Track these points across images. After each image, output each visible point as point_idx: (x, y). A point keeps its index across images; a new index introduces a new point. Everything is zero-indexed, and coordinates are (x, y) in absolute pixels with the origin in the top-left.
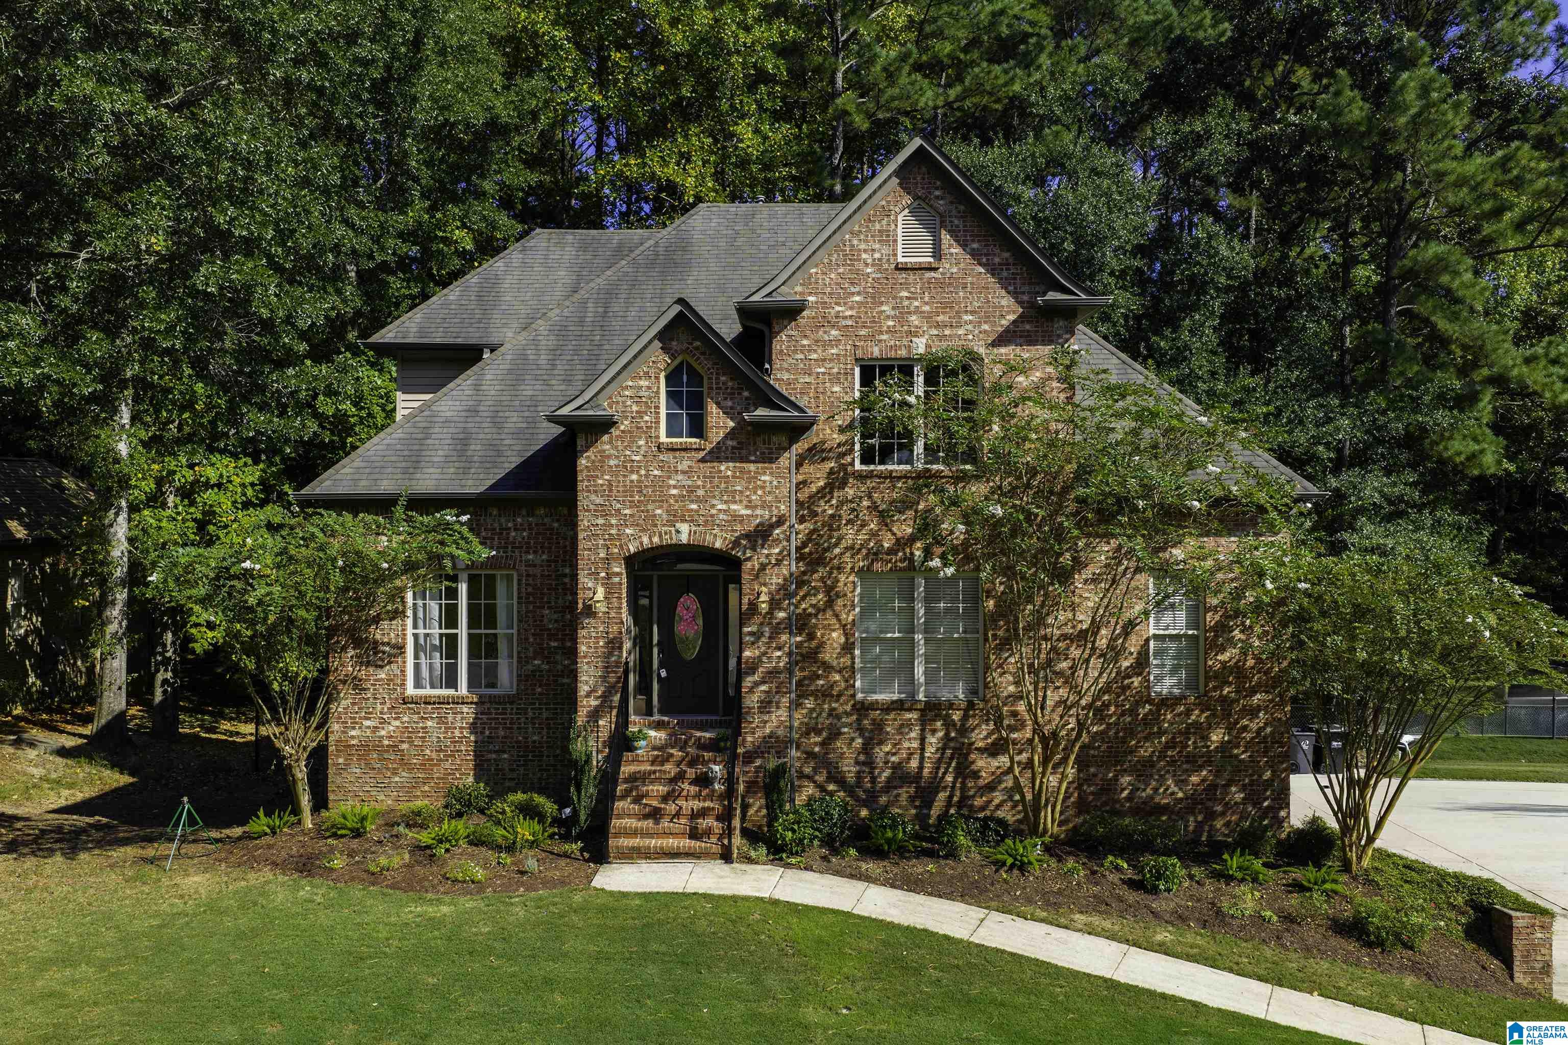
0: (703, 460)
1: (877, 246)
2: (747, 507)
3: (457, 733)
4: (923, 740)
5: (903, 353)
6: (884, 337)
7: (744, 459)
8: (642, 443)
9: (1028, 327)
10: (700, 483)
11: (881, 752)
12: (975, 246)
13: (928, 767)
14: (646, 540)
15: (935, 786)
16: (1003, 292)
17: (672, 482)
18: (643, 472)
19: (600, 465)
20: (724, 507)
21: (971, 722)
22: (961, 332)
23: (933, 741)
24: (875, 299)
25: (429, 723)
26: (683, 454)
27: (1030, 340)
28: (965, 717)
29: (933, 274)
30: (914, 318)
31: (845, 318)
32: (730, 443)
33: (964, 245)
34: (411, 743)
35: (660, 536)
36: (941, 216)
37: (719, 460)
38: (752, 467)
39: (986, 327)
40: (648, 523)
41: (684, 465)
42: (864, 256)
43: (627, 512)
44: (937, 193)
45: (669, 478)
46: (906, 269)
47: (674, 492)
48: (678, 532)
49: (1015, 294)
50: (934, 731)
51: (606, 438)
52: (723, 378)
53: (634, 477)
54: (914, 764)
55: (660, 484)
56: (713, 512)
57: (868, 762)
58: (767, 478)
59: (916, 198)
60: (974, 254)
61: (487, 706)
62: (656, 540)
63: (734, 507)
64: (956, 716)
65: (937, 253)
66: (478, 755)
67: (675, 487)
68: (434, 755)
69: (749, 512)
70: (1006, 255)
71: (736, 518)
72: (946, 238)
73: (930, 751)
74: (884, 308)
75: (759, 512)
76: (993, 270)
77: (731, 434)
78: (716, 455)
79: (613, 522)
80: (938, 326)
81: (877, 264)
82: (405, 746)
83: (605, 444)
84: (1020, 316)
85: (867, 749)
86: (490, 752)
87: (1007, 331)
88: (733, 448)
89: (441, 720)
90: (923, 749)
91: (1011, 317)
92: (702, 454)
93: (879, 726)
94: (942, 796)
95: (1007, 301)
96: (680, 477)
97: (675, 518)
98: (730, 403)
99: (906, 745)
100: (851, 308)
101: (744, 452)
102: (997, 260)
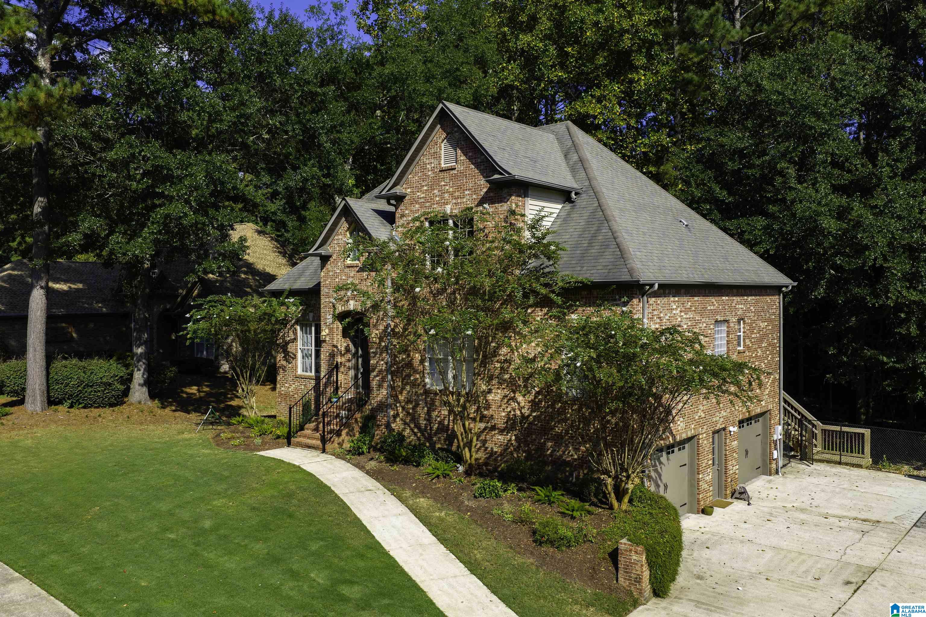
0: (358, 272)
1: (433, 161)
5: (444, 213)
6: (435, 206)
7: (371, 270)
8: (339, 264)
9: (492, 194)
10: (357, 282)
11: (434, 414)
12: (470, 154)
14: (340, 308)
16: (482, 177)
18: (340, 278)
19: (327, 275)
22: (465, 200)
24: (432, 187)
25: (303, 387)
26: (352, 269)
27: (494, 201)
29: (454, 172)
30: (446, 195)
31: (421, 198)
33: (465, 155)
35: (345, 307)
38: (374, 274)
39: (474, 196)
40: (341, 302)
41: (352, 274)
42: (428, 166)
43: (335, 296)
45: (348, 280)
46: (444, 170)
48: (350, 305)
49: (485, 177)
51: (329, 263)
53: (337, 280)
54: (446, 422)
55: (345, 283)
57: (429, 419)
59: (448, 133)
60: (470, 159)
65: (456, 160)
72: (459, 151)
74: (435, 191)
76: (477, 166)
79: (331, 300)
80: (455, 198)
81: (433, 169)
82: (296, 396)
83: (329, 266)
84: (489, 189)
85: (429, 413)
87: (483, 197)
89: (306, 386)
91: (485, 190)
92: (358, 268)
93: (433, 402)
95: (483, 182)
96: (351, 279)
97: (349, 298)
99: (443, 413)
100: (423, 193)
102: (479, 160)
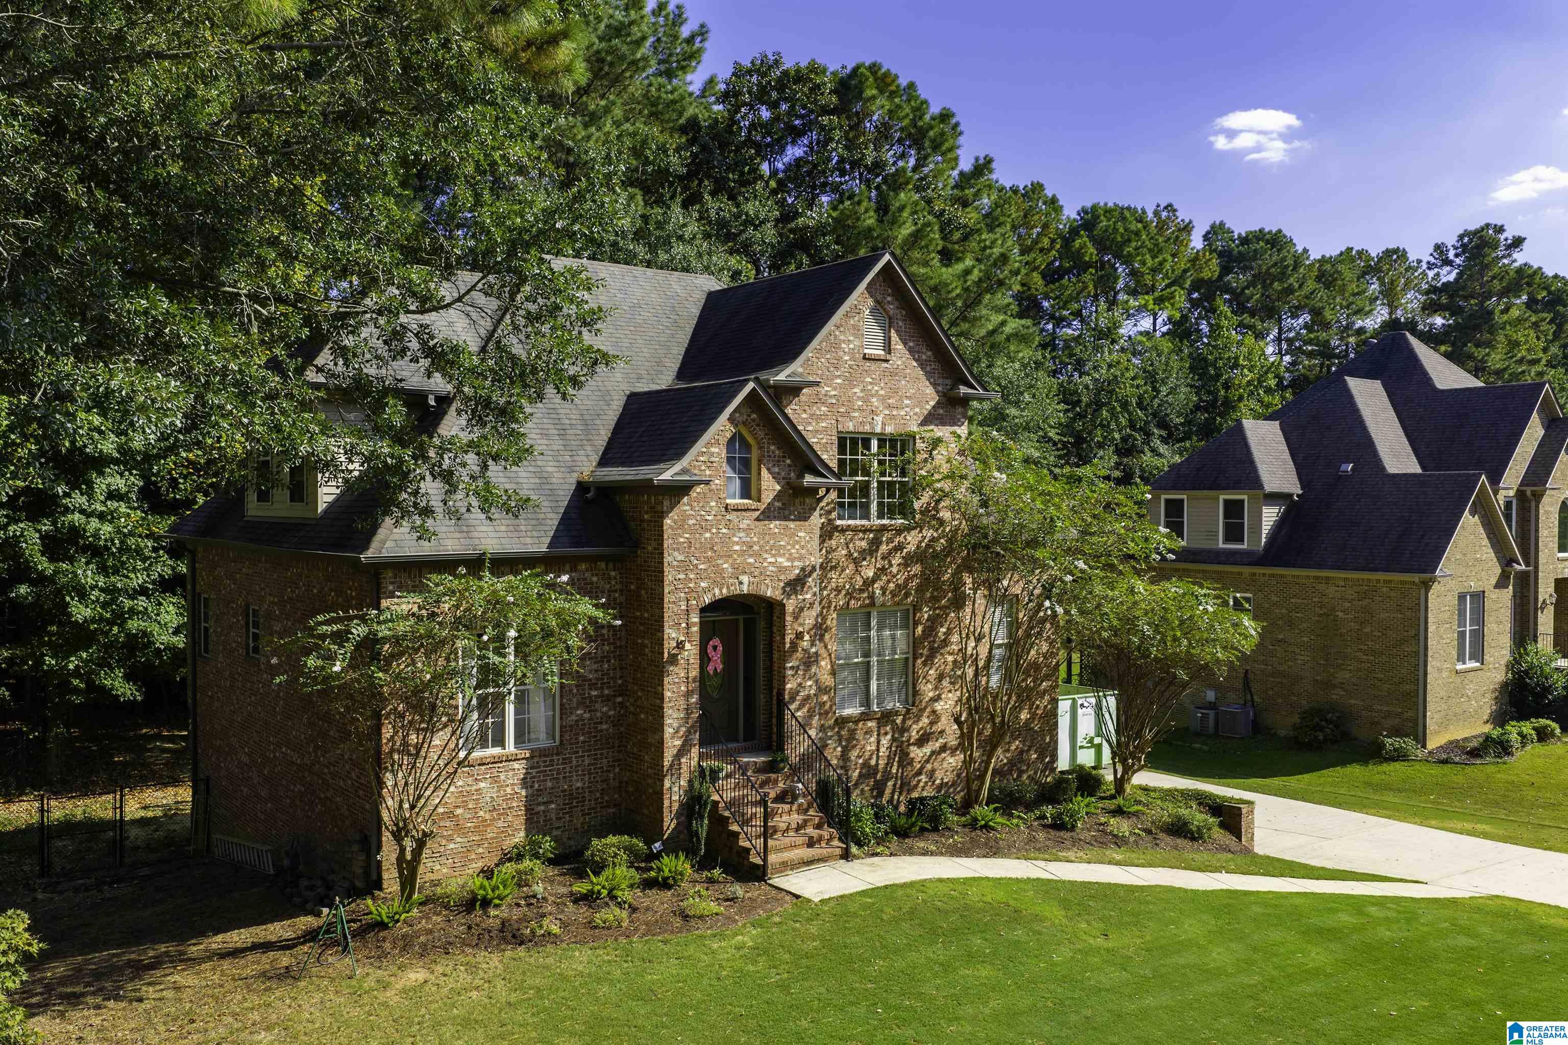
0: (758, 519)
1: (851, 338)
2: (788, 560)
3: (509, 790)
4: (878, 742)
5: (867, 428)
6: (856, 414)
7: (786, 519)
8: (713, 504)
9: (941, 411)
10: (755, 539)
11: (854, 754)
12: (911, 344)
13: (882, 763)
14: (717, 591)
15: (887, 776)
16: (928, 383)
17: (736, 539)
18: (714, 531)
19: (681, 525)
20: (773, 560)
21: (909, 722)
22: (903, 413)
23: (885, 741)
24: (850, 382)
25: (482, 785)
26: (744, 513)
27: (942, 421)
28: (904, 721)
29: (885, 365)
30: (874, 400)
31: (831, 397)
32: (777, 504)
33: (905, 344)
34: (465, 807)
35: (728, 588)
36: (890, 318)
37: (769, 518)
38: (792, 525)
39: (917, 410)
40: (718, 578)
41: (744, 524)
42: (843, 346)
43: (702, 567)
44: (889, 299)
45: (734, 535)
46: (869, 359)
47: (737, 548)
48: (741, 583)
49: (934, 385)
50: (886, 734)
51: (685, 499)
52: (772, 448)
53: (708, 535)
54: (873, 762)
55: (726, 541)
56: (765, 564)
57: (844, 765)
58: (801, 534)
59: (877, 302)
60: (911, 351)
61: (536, 760)
62: (725, 591)
63: (780, 560)
64: (899, 720)
65: (888, 348)
66: (529, 810)
67: (737, 543)
68: (488, 816)
69: (789, 564)
70: (929, 353)
71: (782, 570)
72: (893, 334)
73: (883, 751)
74: (855, 390)
75: (796, 563)
76: (922, 365)
77: (778, 497)
78: (767, 515)
79: (692, 576)
80: (889, 406)
81: (852, 353)
82: (459, 811)
83: (685, 505)
84: (938, 403)
85: (844, 755)
86: (539, 804)
87: (930, 414)
88: (779, 508)
89: (495, 780)
90: (878, 750)
91: (932, 403)
92: (757, 513)
93: (852, 732)
94: (890, 784)
95: (930, 391)
96: (742, 534)
97: (738, 570)
98: (777, 470)
99: (868, 748)
100: (835, 389)
101: (787, 513)
102: (924, 357)
